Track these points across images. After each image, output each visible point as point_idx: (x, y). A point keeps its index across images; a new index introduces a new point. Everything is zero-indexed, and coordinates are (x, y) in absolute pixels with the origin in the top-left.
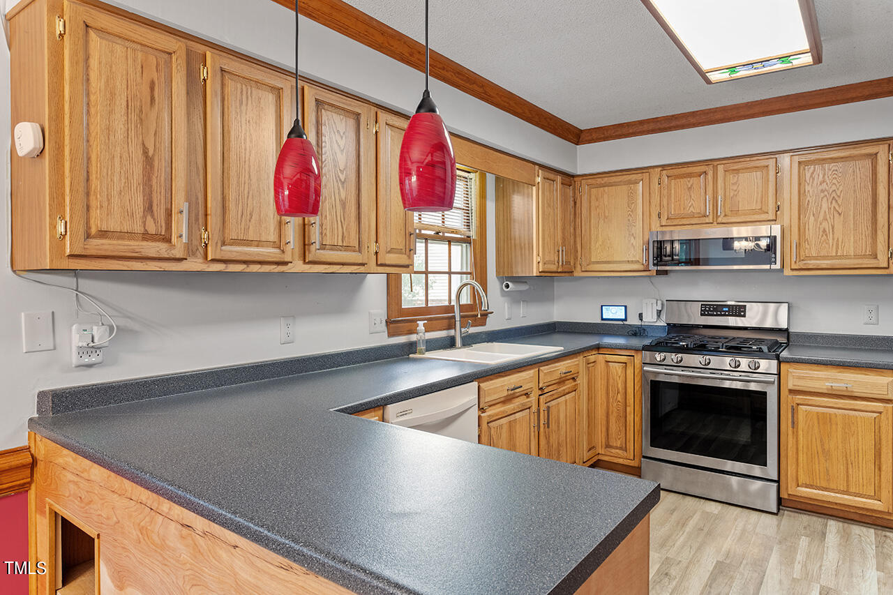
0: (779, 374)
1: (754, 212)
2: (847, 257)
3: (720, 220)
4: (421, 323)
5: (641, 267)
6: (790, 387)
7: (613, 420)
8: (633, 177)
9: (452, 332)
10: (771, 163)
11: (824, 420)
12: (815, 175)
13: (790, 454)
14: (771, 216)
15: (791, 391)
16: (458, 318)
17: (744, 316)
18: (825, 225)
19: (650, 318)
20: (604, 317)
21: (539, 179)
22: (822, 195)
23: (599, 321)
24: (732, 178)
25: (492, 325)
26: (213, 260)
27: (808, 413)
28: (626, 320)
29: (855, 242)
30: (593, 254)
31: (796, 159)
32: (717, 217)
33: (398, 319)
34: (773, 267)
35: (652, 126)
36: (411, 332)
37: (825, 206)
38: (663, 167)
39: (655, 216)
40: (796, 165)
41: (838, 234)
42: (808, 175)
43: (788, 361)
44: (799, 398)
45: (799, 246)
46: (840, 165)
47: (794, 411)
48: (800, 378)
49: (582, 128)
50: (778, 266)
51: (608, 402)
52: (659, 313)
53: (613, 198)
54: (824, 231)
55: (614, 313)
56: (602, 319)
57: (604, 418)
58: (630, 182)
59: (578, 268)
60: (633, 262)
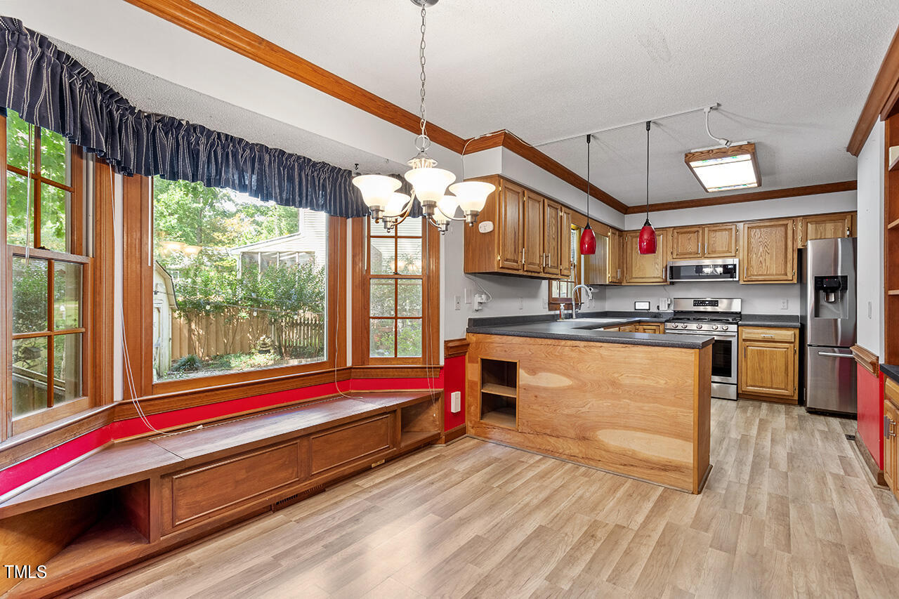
0: (738, 332)
1: (724, 252)
2: (772, 275)
3: (706, 256)
4: (562, 305)
5: (661, 280)
6: (744, 338)
8: (658, 233)
9: (570, 312)
10: (734, 227)
11: (761, 353)
12: (756, 234)
13: (743, 370)
14: (733, 254)
15: (744, 340)
16: (574, 304)
17: (717, 306)
18: (761, 258)
19: (664, 308)
20: (637, 308)
21: (609, 234)
22: (760, 244)
23: (633, 310)
24: (712, 234)
25: (584, 309)
26: (527, 271)
27: (752, 350)
28: (650, 309)
29: (776, 267)
30: (633, 273)
31: (747, 225)
32: (704, 254)
33: (553, 304)
34: (734, 279)
35: (669, 206)
36: (556, 310)
37: (761, 250)
38: (675, 228)
39: (669, 253)
40: (746, 229)
41: (768, 264)
42: (752, 234)
43: (742, 325)
44: (748, 343)
45: (748, 269)
46: (769, 229)
47: (746, 350)
48: (748, 333)
49: (629, 206)
50: (737, 279)
52: (669, 305)
54: (761, 262)
55: (642, 306)
56: (636, 310)
59: (625, 281)
60: (656, 278)
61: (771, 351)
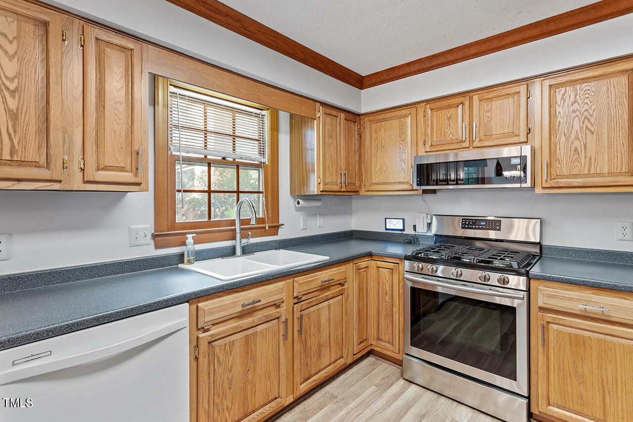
0: (528, 291)
1: (505, 135)
2: (601, 175)
3: (475, 144)
4: (190, 236)
5: (410, 187)
6: (540, 304)
7: (382, 318)
8: (403, 112)
9: (233, 243)
10: (522, 89)
11: (577, 342)
12: (566, 96)
13: (540, 371)
14: (523, 139)
15: (542, 309)
16: (238, 231)
17: (499, 230)
18: (577, 144)
19: (422, 230)
20: (387, 228)
21: (320, 114)
22: (574, 115)
23: (384, 231)
24: (486, 106)
25: (283, 234)
27: (559, 333)
28: (403, 230)
29: (610, 160)
30: (374, 176)
31: (547, 83)
32: (473, 141)
33: (168, 233)
34: (524, 185)
36: (178, 244)
37: (577, 126)
38: (427, 101)
39: (421, 144)
40: (547, 89)
41: (591, 152)
42: (559, 97)
43: (538, 278)
44: (550, 316)
45: (549, 165)
46: (593, 84)
47: (545, 328)
48: (550, 296)
49: (364, 75)
50: (528, 184)
51: (378, 301)
52: (429, 225)
53: (388, 130)
54: (576, 150)
55: (395, 224)
56: (386, 229)
57: (376, 314)
58: (401, 117)
59: (363, 189)
60: (403, 183)
61: (599, 341)
